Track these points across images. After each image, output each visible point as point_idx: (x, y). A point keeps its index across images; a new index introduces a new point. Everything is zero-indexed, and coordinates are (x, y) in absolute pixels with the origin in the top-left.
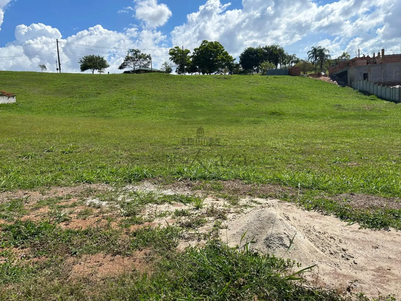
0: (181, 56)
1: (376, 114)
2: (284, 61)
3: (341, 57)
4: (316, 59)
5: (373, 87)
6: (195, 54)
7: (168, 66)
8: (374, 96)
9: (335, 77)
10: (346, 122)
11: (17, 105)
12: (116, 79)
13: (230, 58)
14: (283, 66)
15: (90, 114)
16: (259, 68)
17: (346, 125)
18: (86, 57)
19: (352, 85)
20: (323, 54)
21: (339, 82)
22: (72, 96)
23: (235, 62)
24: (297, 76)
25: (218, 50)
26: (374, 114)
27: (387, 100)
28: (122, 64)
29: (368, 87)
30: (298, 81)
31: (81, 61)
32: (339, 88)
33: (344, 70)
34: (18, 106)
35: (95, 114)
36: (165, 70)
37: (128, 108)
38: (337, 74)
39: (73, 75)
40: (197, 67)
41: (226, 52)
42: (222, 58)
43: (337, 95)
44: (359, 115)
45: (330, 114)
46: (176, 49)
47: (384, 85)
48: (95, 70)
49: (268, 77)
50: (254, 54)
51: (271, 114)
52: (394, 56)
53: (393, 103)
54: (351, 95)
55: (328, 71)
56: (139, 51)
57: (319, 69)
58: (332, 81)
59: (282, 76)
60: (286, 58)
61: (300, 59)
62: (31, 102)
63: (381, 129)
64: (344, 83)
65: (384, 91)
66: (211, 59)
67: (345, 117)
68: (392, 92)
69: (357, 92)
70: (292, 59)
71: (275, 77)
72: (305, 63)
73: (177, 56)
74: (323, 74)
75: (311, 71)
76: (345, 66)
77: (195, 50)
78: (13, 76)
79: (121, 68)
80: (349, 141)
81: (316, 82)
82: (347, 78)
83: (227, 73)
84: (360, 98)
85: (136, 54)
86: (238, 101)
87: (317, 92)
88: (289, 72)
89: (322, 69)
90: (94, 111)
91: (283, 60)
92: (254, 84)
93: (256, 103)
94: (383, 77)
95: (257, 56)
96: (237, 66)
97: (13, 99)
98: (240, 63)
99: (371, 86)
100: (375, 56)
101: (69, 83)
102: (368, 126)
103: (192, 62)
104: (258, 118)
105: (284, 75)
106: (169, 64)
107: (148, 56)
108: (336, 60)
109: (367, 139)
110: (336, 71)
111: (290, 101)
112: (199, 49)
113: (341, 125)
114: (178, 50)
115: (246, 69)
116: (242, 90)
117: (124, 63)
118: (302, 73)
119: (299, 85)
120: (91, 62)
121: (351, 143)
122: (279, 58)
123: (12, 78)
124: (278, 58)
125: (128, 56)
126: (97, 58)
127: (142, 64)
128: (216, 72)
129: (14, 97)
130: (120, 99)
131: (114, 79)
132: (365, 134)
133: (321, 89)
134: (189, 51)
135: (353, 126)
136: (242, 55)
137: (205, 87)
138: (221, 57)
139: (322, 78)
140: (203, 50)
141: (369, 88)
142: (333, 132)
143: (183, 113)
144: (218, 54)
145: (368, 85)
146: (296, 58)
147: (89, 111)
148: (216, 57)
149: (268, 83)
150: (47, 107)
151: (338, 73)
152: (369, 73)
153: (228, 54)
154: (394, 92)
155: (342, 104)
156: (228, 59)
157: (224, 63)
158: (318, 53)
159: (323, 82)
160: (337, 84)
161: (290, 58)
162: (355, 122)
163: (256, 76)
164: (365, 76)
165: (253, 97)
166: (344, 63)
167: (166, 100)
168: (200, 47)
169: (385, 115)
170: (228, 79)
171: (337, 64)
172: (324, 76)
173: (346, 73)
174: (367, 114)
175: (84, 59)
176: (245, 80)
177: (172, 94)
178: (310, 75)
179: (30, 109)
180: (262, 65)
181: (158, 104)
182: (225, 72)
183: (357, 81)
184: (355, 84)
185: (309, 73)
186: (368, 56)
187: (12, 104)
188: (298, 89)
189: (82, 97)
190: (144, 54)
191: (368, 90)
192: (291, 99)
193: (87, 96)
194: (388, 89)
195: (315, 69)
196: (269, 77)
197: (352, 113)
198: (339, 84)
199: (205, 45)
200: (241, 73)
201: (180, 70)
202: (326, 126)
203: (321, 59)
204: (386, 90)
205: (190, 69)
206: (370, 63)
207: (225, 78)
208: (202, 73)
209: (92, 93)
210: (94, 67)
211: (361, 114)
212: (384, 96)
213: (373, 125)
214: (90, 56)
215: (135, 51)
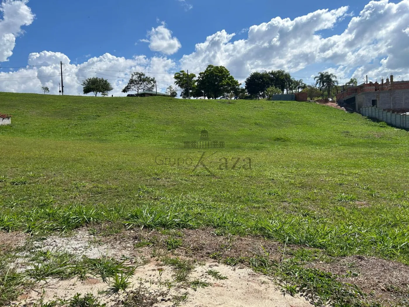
0: (186, 80)
1: (386, 141)
2: (291, 87)
3: (349, 83)
4: (323, 86)
5: (383, 113)
6: (201, 78)
7: (172, 90)
8: (384, 123)
9: (343, 103)
10: (355, 150)
11: (11, 126)
12: (117, 102)
13: (236, 83)
14: (290, 92)
15: (86, 137)
16: (265, 93)
17: (355, 153)
18: (90, 80)
19: (360, 111)
20: (331, 80)
21: (347, 108)
22: (71, 118)
23: (240, 87)
24: (303, 101)
25: (224, 75)
26: (384, 142)
27: (397, 127)
28: (126, 87)
29: (377, 114)
30: (305, 106)
31: (84, 83)
32: (346, 114)
33: (352, 96)
34: (11, 128)
35: (91, 137)
36: (169, 94)
37: (127, 131)
38: (344, 101)
39: (75, 97)
40: (203, 91)
41: (231, 77)
42: (228, 83)
43: (345, 121)
44: (369, 143)
45: (337, 141)
46: (181, 73)
47: (393, 112)
48: (98, 93)
49: (273, 103)
50: (260, 79)
51: (275, 140)
52: (403, 83)
53: (403, 130)
54: (360, 122)
55: (335, 97)
56: (143, 75)
57: (326, 96)
58: (339, 107)
59: (288, 102)
60: (293, 83)
61: (307, 84)
62: (27, 124)
63: (393, 159)
64: (352, 110)
65: (394, 117)
66: (216, 83)
67: (353, 145)
68: (402, 119)
69: (366, 119)
70: (299, 84)
71: (281, 103)
72: (312, 89)
73: (182, 80)
74: (330, 100)
75: (318, 97)
76: (353, 92)
77: (200, 74)
78: (14, 98)
79: (124, 91)
80: (357, 171)
81: (323, 108)
82: (355, 104)
83: (233, 98)
84: (369, 125)
85: (140, 77)
86: (242, 126)
87: (324, 118)
88: (296, 97)
89: (329, 95)
90: (90, 134)
91: (290, 85)
92: (259, 109)
93: (260, 128)
94: (393, 104)
95: (263, 81)
96: (243, 90)
97: (8, 121)
98: (246, 88)
99: (381, 113)
100: (384, 83)
101: (69, 105)
102: (379, 155)
103: (197, 86)
104: (262, 144)
105: (290, 100)
106: (174, 88)
107: (152, 79)
108: (343, 86)
109: (379, 169)
110: (343, 97)
111: (296, 127)
112: (204, 74)
113: (349, 153)
114: (183, 75)
115: (252, 95)
116: (247, 115)
117: (128, 86)
118: (308, 99)
119: (305, 110)
120: (94, 84)
121: (360, 175)
122: (286, 84)
123: (12, 99)
124: (284, 83)
125: (132, 79)
126: (100, 80)
127: (146, 88)
128: (221, 97)
129: (9, 118)
130: (120, 122)
131: (115, 102)
132: (375, 164)
133: (328, 115)
134: (195, 75)
135: (362, 154)
136: (248, 80)
137: (208, 111)
138: (226, 81)
139: (329, 104)
140: (208, 75)
141: (379, 114)
142: (340, 161)
143: (183, 137)
144: (224, 78)
145: (377, 111)
146: (303, 84)
147: (86, 134)
148: (221, 81)
149: (274, 108)
150: (42, 129)
151: (345, 99)
152: (378, 99)
153: (233, 79)
154: (404, 119)
155: (350, 131)
156: (233, 84)
157: (229, 88)
158: (326, 79)
159: (331, 108)
160: (345, 110)
161: (297, 84)
162: (363, 150)
163: (261, 101)
164: (374, 103)
165: (257, 122)
166: (352, 89)
167: (167, 123)
168: (205, 72)
169: (396, 143)
170: (233, 103)
171: (344, 90)
172: (331, 102)
173: (353, 99)
174: (377, 142)
175: (88, 81)
176: (250, 105)
177: (175, 118)
178: (318, 101)
179: (24, 132)
180: (268, 90)
181: (158, 128)
182: (231, 96)
183: (365, 108)
184: (363, 110)
185: (316, 99)
186: (376, 82)
187: (6, 126)
188: (305, 114)
189: (81, 120)
190: (148, 77)
191: (377, 116)
192: (297, 124)
193: (86, 118)
194: (398, 116)
195: (322, 95)
196: (275, 102)
197: (361, 141)
198: (347, 110)
199: (210, 70)
200: (246, 98)
201: (185, 94)
202: (333, 154)
203: (328, 85)
204: (396, 117)
205: (195, 93)
206: (378, 89)
207: (229, 103)
208: (208, 98)
209: (92, 115)
210: (97, 89)
211: (370, 141)
212: (394, 123)
213: (384, 154)
214: (94, 78)
215: (140, 74)
